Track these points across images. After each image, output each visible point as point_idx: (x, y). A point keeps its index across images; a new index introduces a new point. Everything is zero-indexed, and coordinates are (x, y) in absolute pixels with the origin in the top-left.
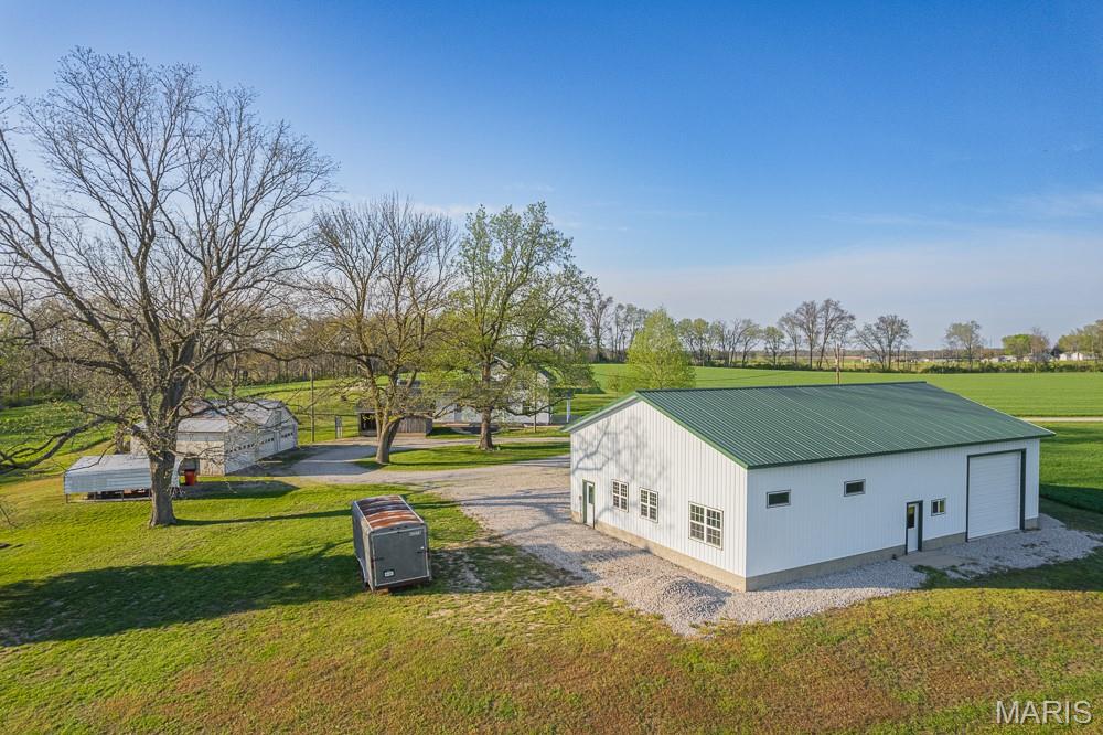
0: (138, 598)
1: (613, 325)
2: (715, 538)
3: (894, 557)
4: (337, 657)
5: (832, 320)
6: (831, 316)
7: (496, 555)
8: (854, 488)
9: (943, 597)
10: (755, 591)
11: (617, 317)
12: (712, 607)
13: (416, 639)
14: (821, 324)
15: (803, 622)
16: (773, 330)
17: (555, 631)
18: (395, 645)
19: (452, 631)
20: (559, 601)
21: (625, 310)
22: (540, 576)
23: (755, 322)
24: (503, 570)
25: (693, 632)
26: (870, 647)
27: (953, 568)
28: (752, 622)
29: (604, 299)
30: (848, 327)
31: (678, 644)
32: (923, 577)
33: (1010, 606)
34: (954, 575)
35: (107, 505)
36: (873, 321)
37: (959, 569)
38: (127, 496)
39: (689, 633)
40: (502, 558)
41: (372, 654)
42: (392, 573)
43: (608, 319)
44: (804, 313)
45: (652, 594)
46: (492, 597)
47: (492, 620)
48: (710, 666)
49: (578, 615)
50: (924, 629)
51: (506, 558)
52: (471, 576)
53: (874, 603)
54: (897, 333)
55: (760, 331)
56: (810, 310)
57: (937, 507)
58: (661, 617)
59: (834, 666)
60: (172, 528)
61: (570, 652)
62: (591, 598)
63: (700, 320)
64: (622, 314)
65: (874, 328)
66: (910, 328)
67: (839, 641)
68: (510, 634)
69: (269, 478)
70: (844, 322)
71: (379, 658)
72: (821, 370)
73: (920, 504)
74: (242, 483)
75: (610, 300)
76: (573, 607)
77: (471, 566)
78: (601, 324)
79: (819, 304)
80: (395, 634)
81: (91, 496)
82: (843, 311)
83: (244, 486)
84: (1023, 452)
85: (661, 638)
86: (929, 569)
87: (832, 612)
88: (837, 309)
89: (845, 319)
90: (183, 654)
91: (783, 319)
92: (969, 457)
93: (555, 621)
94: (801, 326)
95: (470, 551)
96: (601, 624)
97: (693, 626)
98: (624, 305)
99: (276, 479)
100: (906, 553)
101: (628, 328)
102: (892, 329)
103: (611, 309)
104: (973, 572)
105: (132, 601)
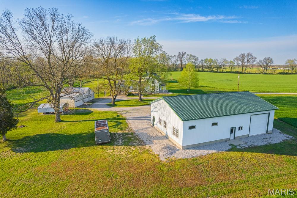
0: (49, 142)
1: (186, 60)
2: (177, 136)
3: (226, 141)
4: (84, 161)
5: (249, 59)
6: (249, 57)
7: (128, 135)
8: (215, 124)
9: (232, 154)
10: (185, 149)
11: (187, 58)
12: (171, 154)
13: (102, 157)
14: (246, 60)
15: (192, 159)
16: (232, 61)
17: (133, 157)
18: (97, 159)
19: (110, 156)
20: (137, 149)
21: (189, 56)
22: (136, 142)
23: (227, 59)
24: (128, 139)
25: (165, 160)
26: (206, 166)
27: (239, 145)
28: (180, 158)
29: (183, 53)
30: (254, 61)
31: (160, 163)
32: (230, 147)
33: (249, 157)
34: (238, 147)
35: (47, 116)
36: (262, 59)
37: (241, 146)
38: (51, 113)
39: (164, 160)
40: (129, 136)
41: (91, 161)
42: (101, 140)
43: (184, 58)
44: (241, 57)
45: (159, 149)
46: (123, 147)
47: (120, 154)
48: (165, 169)
49: (140, 153)
50: (223, 162)
51: (130, 136)
52: (120, 141)
53: (213, 154)
54: (269, 62)
55: (228, 62)
56: (243, 56)
57: (241, 128)
58: (159, 155)
59: (195, 171)
60: (60, 123)
61: (134, 163)
62: (145, 149)
63: (211, 59)
64: (188, 57)
65: (262, 61)
66: (274, 61)
67: (199, 164)
68: (123, 158)
69: (85, 109)
70: (253, 59)
71: (93, 162)
72: (245, 73)
73: (235, 128)
74: (78, 110)
75: (185, 53)
76: (140, 151)
77: (122, 138)
78: (183, 60)
79: (246, 54)
80: (98, 156)
81: (44, 113)
82: (253, 56)
83: (79, 111)
84: (269, 113)
85: (156, 161)
86: (233, 145)
87: (201, 156)
88: (251, 55)
89: (254, 58)
90: (54, 157)
91: (235, 59)
92: (251, 115)
93: (134, 155)
94: (240, 60)
95: (123, 133)
96: (145, 156)
97: (165, 158)
98: (189, 54)
99: (87, 109)
100: (230, 140)
101: (190, 61)
102: (268, 61)
103: (185, 56)
104: (244, 146)
105: (47, 143)
